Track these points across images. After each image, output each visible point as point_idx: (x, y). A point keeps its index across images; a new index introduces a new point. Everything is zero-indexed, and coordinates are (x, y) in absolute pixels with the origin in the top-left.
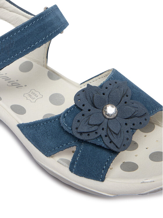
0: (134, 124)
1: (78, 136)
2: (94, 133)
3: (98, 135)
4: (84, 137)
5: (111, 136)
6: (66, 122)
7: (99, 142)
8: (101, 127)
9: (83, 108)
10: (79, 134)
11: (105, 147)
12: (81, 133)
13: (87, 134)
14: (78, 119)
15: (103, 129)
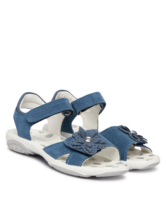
0: (98, 146)
1: (72, 147)
2: (79, 146)
3: (81, 148)
4: (75, 147)
5: (87, 148)
6: (67, 142)
7: (81, 150)
8: (83, 144)
9: (75, 137)
10: (72, 146)
11: (84, 153)
12: (73, 145)
13: (76, 146)
14: (73, 141)
15: (84, 146)
